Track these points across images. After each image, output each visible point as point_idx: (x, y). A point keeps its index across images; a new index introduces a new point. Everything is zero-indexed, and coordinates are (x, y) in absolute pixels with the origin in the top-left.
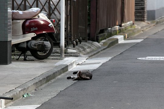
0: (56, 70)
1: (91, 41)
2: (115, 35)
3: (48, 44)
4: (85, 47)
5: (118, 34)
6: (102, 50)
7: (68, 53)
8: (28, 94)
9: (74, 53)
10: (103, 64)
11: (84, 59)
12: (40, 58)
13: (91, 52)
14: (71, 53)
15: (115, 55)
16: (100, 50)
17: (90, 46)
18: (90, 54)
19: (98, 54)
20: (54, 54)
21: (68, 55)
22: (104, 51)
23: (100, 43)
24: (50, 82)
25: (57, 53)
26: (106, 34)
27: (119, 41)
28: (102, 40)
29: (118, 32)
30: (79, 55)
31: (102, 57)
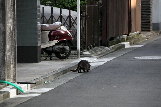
0: (71, 66)
1: (103, 46)
2: (123, 42)
3: (67, 48)
4: (97, 51)
5: (125, 41)
6: (110, 53)
7: (83, 55)
8: (48, 81)
9: (88, 55)
10: (107, 62)
11: (95, 59)
12: (62, 58)
13: (101, 54)
14: (86, 55)
15: (119, 56)
16: (108, 53)
17: (101, 49)
18: (100, 56)
19: (106, 56)
20: (73, 56)
21: (84, 56)
22: (112, 53)
23: (110, 48)
24: (66, 74)
25: (76, 54)
26: (115, 41)
27: (125, 46)
28: (111, 45)
29: (125, 40)
30: (91, 56)
31: (109, 57)
